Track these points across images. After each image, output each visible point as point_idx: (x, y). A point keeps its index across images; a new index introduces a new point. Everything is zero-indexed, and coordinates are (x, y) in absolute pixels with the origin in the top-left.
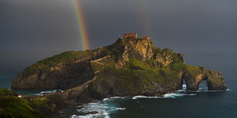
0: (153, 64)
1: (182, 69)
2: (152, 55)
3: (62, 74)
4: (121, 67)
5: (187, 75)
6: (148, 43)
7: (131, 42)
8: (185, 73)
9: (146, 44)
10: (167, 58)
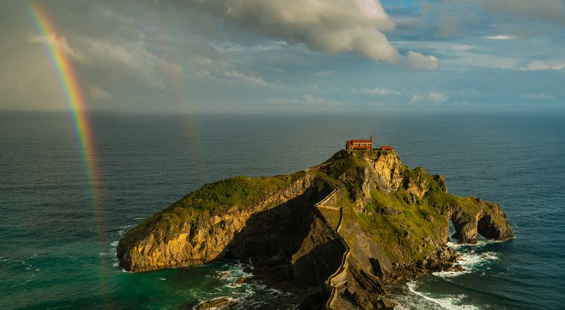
0: (405, 199)
1: (450, 204)
2: (400, 180)
3: (237, 228)
4: (362, 211)
5: (459, 215)
6: (395, 159)
7: (368, 159)
8: (457, 212)
9: (391, 162)
10: (423, 185)
